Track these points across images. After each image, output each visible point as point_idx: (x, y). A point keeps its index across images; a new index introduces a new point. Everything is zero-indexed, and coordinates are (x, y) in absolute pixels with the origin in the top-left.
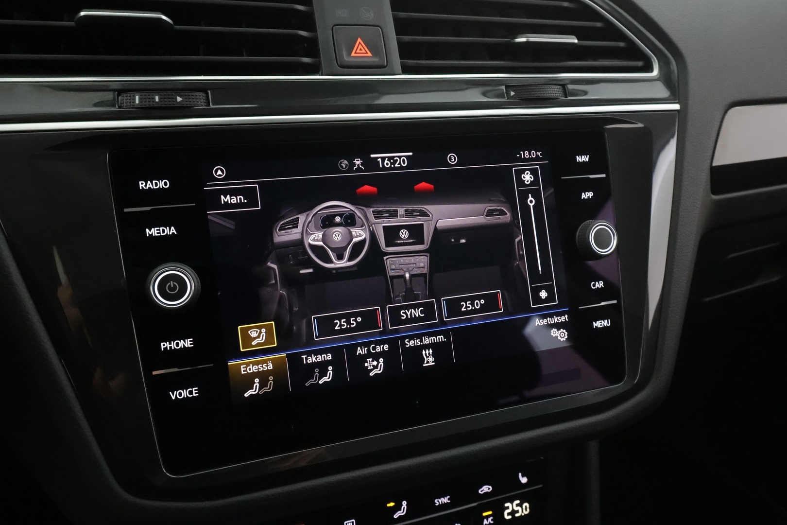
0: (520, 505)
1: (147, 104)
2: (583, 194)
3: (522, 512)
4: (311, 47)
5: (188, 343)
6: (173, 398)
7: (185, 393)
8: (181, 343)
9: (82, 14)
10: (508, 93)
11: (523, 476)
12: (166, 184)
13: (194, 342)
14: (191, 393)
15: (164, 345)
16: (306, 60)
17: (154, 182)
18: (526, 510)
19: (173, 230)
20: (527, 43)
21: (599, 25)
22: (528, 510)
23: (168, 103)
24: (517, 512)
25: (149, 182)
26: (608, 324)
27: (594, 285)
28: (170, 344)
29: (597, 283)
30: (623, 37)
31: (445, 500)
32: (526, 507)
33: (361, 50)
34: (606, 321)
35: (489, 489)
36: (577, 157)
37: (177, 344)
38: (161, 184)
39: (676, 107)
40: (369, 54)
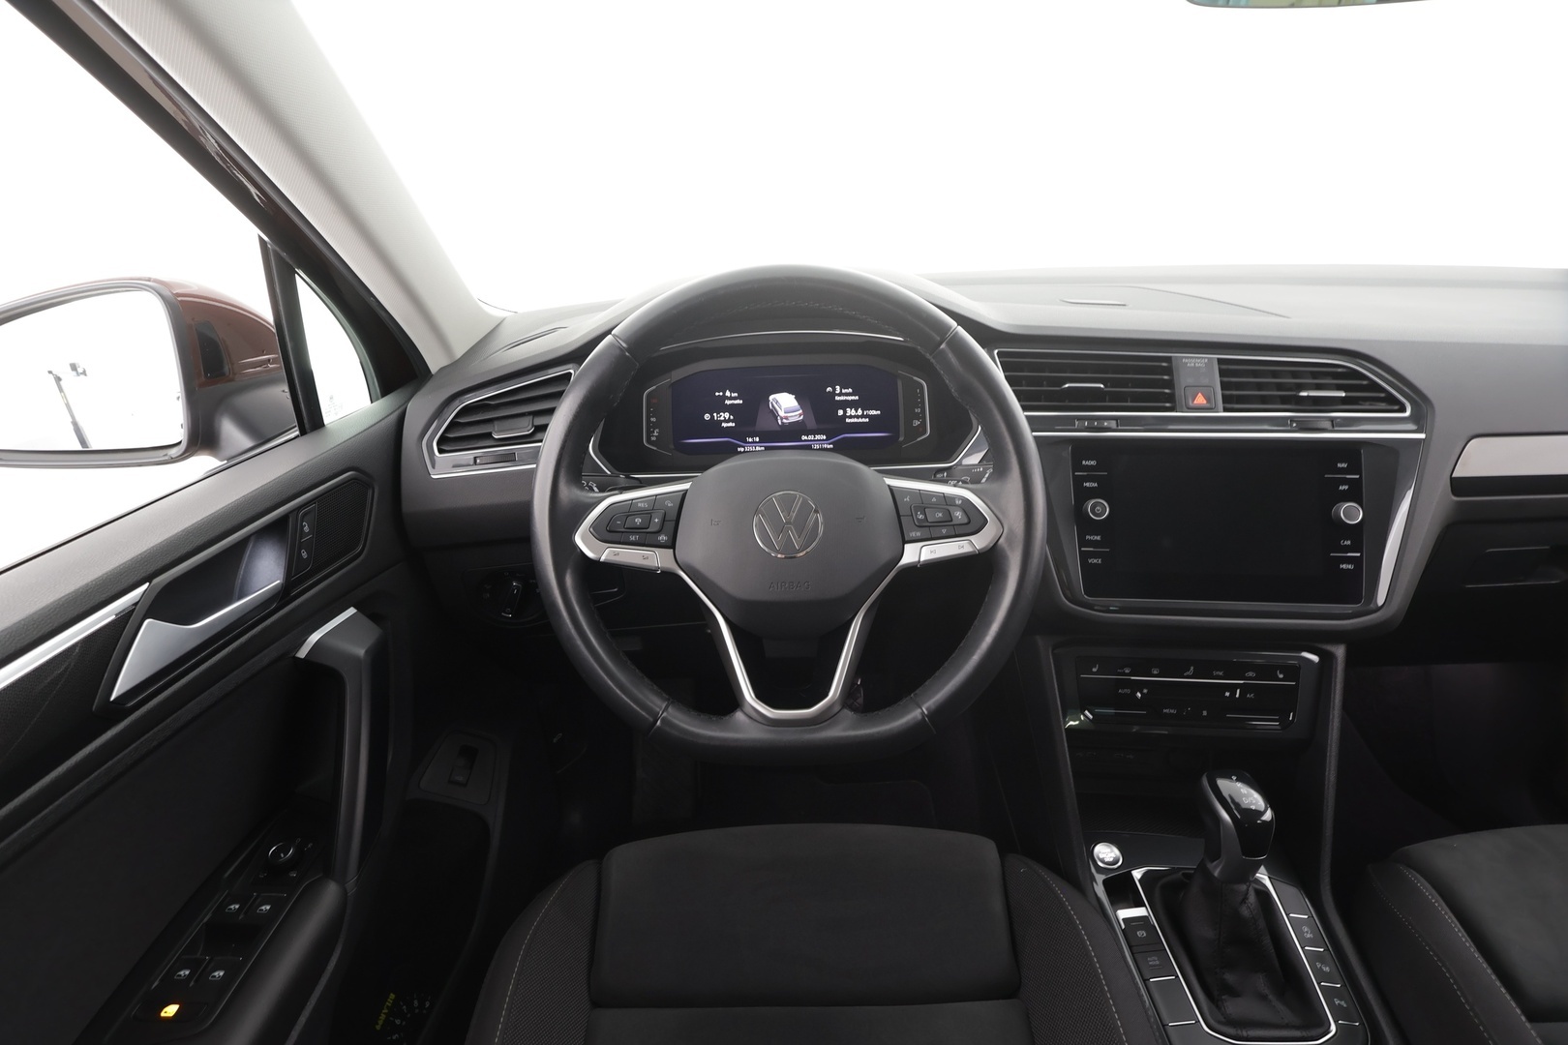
1: (1090, 426)
2: (1341, 486)
4: (1171, 398)
5: (1099, 538)
6: (1090, 562)
7: (1095, 561)
9: (1067, 386)
10: (1291, 425)
11: (1280, 673)
12: (1094, 463)
13: (1101, 538)
14: (1099, 561)
15: (1088, 537)
16: (1168, 405)
17: (1089, 462)
19: (1096, 485)
20: (1308, 396)
21: (1365, 382)
23: (1100, 426)
25: (1087, 462)
26: (1353, 567)
27: (1344, 542)
28: (1090, 537)
29: (1347, 541)
30: (1383, 390)
31: (1221, 673)
33: (1200, 399)
34: (1351, 565)
35: (1253, 674)
36: (1339, 464)
37: (1094, 538)
38: (1092, 463)
39: (1422, 436)
40: (1205, 402)
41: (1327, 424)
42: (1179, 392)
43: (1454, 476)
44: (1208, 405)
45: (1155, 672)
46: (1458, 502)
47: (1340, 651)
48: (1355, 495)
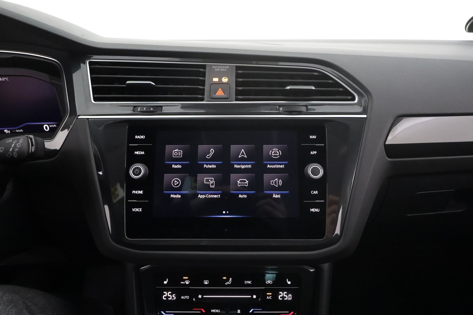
0: (287, 294)
1: (142, 110)
2: (312, 152)
3: (288, 298)
4: (202, 92)
5: (141, 192)
6: (133, 211)
7: (137, 210)
8: (139, 192)
9: (127, 82)
10: (279, 109)
11: (289, 281)
12: (144, 137)
13: (143, 192)
14: (139, 210)
15: (134, 192)
17: (140, 136)
18: (290, 298)
19: (143, 153)
20: (291, 89)
21: (328, 81)
22: (291, 298)
23: (148, 110)
24: (286, 297)
25: (139, 136)
26: (318, 211)
27: (313, 192)
28: (136, 191)
29: (314, 191)
30: (341, 86)
31: (249, 282)
32: (290, 296)
33: (220, 92)
34: (317, 209)
35: (271, 282)
36: (310, 136)
37: (138, 192)
38: (142, 137)
39: (365, 116)
40: (223, 94)
41: (304, 109)
42: (207, 88)
43: (387, 143)
44: (225, 96)
45: (206, 283)
46: (391, 162)
47: (326, 266)
48: (320, 159)
